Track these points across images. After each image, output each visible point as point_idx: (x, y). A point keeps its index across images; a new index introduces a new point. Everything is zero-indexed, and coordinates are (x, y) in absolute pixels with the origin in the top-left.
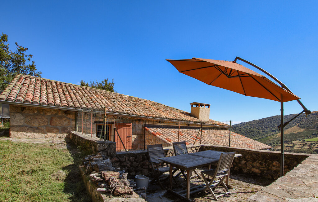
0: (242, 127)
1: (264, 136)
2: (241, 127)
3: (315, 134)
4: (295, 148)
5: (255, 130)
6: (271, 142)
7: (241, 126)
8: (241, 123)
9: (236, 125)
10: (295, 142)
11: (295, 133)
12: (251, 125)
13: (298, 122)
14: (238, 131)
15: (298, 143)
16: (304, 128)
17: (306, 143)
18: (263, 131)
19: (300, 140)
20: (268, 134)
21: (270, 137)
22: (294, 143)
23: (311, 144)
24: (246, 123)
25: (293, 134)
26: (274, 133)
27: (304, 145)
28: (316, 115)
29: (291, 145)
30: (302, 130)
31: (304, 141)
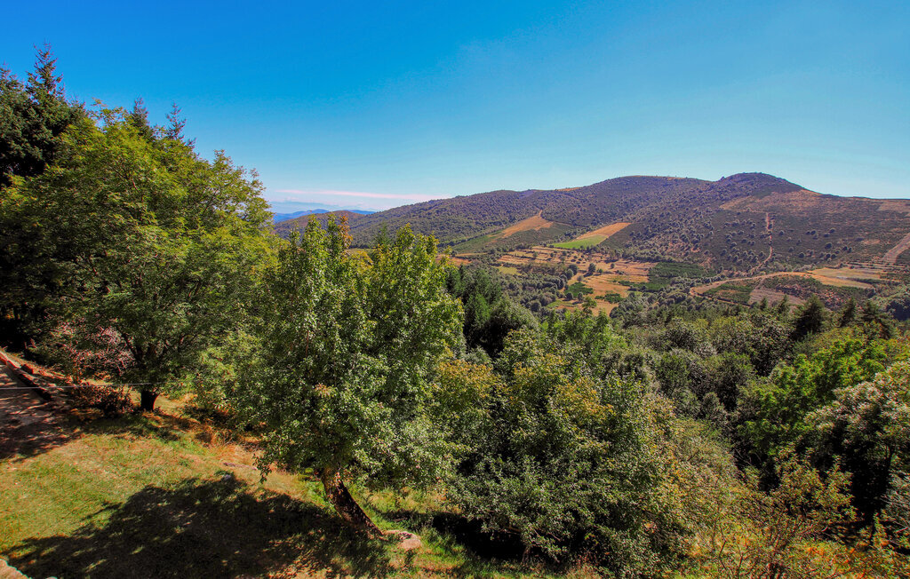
0: (433, 211)
1: (478, 234)
2: (430, 211)
3: (569, 235)
4: (536, 261)
5: (460, 218)
6: (494, 248)
7: (430, 208)
8: (432, 202)
9: (421, 204)
10: (536, 249)
11: (536, 229)
12: (452, 206)
13: (542, 209)
14: (426, 219)
15: (542, 251)
16: (550, 220)
17: (555, 252)
18: (477, 223)
19: (545, 246)
20: (488, 231)
21: (490, 236)
22: (536, 251)
23: (564, 254)
24: (442, 202)
25: (531, 232)
26: (498, 227)
27: (552, 255)
28: (572, 196)
29: (531, 255)
30: (548, 225)
31: (552, 247)
